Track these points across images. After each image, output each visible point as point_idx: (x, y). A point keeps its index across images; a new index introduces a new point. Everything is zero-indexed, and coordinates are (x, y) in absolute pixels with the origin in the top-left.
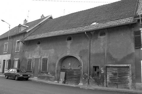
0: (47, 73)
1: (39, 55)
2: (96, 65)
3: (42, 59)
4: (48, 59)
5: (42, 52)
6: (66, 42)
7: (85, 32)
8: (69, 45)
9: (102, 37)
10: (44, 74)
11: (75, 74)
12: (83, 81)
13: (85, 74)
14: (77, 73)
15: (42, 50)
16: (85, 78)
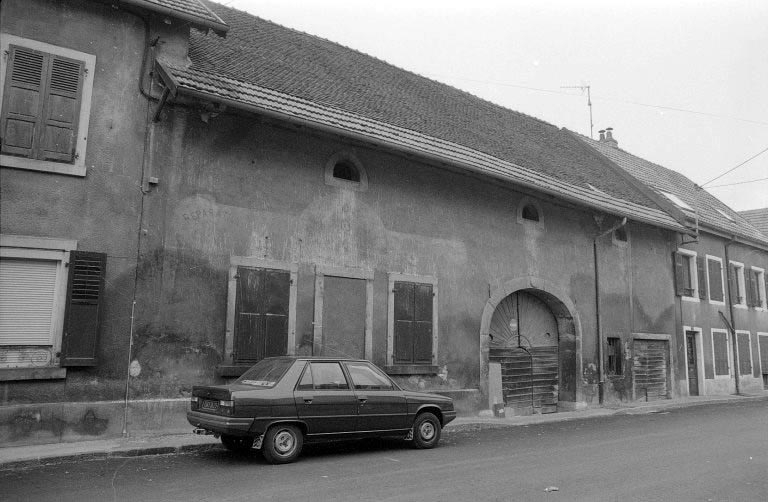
0: (432, 375)
1: (363, 256)
2: (614, 334)
3: (392, 287)
4: (435, 291)
5: (381, 243)
6: (519, 222)
7: (625, 220)
8: (533, 241)
9: (621, 244)
10: (414, 380)
11: (537, 369)
12: (584, 392)
13: (590, 365)
14: (543, 363)
15: (380, 227)
16: (591, 382)
